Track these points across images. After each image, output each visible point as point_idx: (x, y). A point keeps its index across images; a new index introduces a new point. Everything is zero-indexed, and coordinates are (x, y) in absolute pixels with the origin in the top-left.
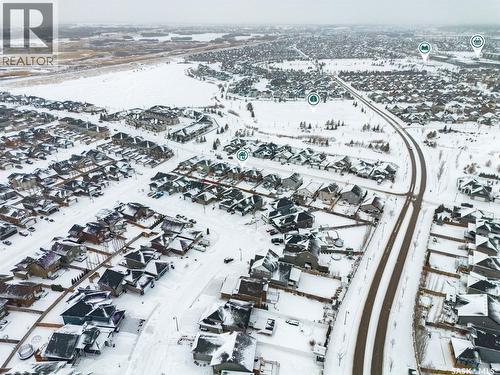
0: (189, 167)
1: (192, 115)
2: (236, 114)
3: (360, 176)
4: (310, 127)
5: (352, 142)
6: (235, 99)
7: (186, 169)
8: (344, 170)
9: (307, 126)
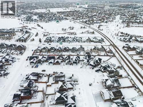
0: (38, 51)
1: (20, 31)
2: (35, 28)
3: (95, 42)
4: (65, 30)
5: (83, 32)
6: (30, 23)
7: (37, 52)
8: (90, 41)
9: (64, 29)
